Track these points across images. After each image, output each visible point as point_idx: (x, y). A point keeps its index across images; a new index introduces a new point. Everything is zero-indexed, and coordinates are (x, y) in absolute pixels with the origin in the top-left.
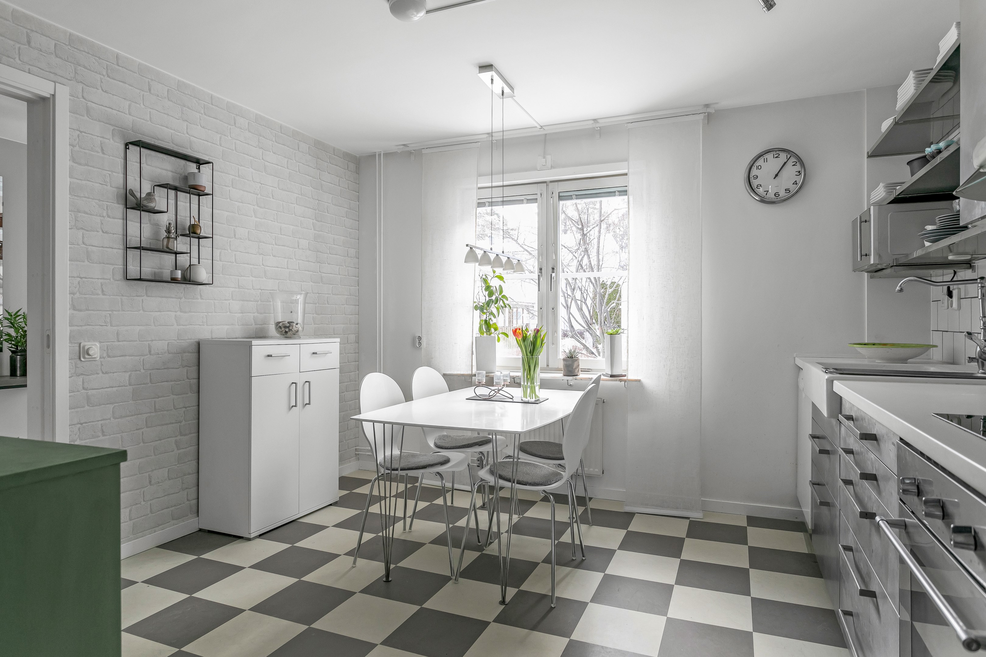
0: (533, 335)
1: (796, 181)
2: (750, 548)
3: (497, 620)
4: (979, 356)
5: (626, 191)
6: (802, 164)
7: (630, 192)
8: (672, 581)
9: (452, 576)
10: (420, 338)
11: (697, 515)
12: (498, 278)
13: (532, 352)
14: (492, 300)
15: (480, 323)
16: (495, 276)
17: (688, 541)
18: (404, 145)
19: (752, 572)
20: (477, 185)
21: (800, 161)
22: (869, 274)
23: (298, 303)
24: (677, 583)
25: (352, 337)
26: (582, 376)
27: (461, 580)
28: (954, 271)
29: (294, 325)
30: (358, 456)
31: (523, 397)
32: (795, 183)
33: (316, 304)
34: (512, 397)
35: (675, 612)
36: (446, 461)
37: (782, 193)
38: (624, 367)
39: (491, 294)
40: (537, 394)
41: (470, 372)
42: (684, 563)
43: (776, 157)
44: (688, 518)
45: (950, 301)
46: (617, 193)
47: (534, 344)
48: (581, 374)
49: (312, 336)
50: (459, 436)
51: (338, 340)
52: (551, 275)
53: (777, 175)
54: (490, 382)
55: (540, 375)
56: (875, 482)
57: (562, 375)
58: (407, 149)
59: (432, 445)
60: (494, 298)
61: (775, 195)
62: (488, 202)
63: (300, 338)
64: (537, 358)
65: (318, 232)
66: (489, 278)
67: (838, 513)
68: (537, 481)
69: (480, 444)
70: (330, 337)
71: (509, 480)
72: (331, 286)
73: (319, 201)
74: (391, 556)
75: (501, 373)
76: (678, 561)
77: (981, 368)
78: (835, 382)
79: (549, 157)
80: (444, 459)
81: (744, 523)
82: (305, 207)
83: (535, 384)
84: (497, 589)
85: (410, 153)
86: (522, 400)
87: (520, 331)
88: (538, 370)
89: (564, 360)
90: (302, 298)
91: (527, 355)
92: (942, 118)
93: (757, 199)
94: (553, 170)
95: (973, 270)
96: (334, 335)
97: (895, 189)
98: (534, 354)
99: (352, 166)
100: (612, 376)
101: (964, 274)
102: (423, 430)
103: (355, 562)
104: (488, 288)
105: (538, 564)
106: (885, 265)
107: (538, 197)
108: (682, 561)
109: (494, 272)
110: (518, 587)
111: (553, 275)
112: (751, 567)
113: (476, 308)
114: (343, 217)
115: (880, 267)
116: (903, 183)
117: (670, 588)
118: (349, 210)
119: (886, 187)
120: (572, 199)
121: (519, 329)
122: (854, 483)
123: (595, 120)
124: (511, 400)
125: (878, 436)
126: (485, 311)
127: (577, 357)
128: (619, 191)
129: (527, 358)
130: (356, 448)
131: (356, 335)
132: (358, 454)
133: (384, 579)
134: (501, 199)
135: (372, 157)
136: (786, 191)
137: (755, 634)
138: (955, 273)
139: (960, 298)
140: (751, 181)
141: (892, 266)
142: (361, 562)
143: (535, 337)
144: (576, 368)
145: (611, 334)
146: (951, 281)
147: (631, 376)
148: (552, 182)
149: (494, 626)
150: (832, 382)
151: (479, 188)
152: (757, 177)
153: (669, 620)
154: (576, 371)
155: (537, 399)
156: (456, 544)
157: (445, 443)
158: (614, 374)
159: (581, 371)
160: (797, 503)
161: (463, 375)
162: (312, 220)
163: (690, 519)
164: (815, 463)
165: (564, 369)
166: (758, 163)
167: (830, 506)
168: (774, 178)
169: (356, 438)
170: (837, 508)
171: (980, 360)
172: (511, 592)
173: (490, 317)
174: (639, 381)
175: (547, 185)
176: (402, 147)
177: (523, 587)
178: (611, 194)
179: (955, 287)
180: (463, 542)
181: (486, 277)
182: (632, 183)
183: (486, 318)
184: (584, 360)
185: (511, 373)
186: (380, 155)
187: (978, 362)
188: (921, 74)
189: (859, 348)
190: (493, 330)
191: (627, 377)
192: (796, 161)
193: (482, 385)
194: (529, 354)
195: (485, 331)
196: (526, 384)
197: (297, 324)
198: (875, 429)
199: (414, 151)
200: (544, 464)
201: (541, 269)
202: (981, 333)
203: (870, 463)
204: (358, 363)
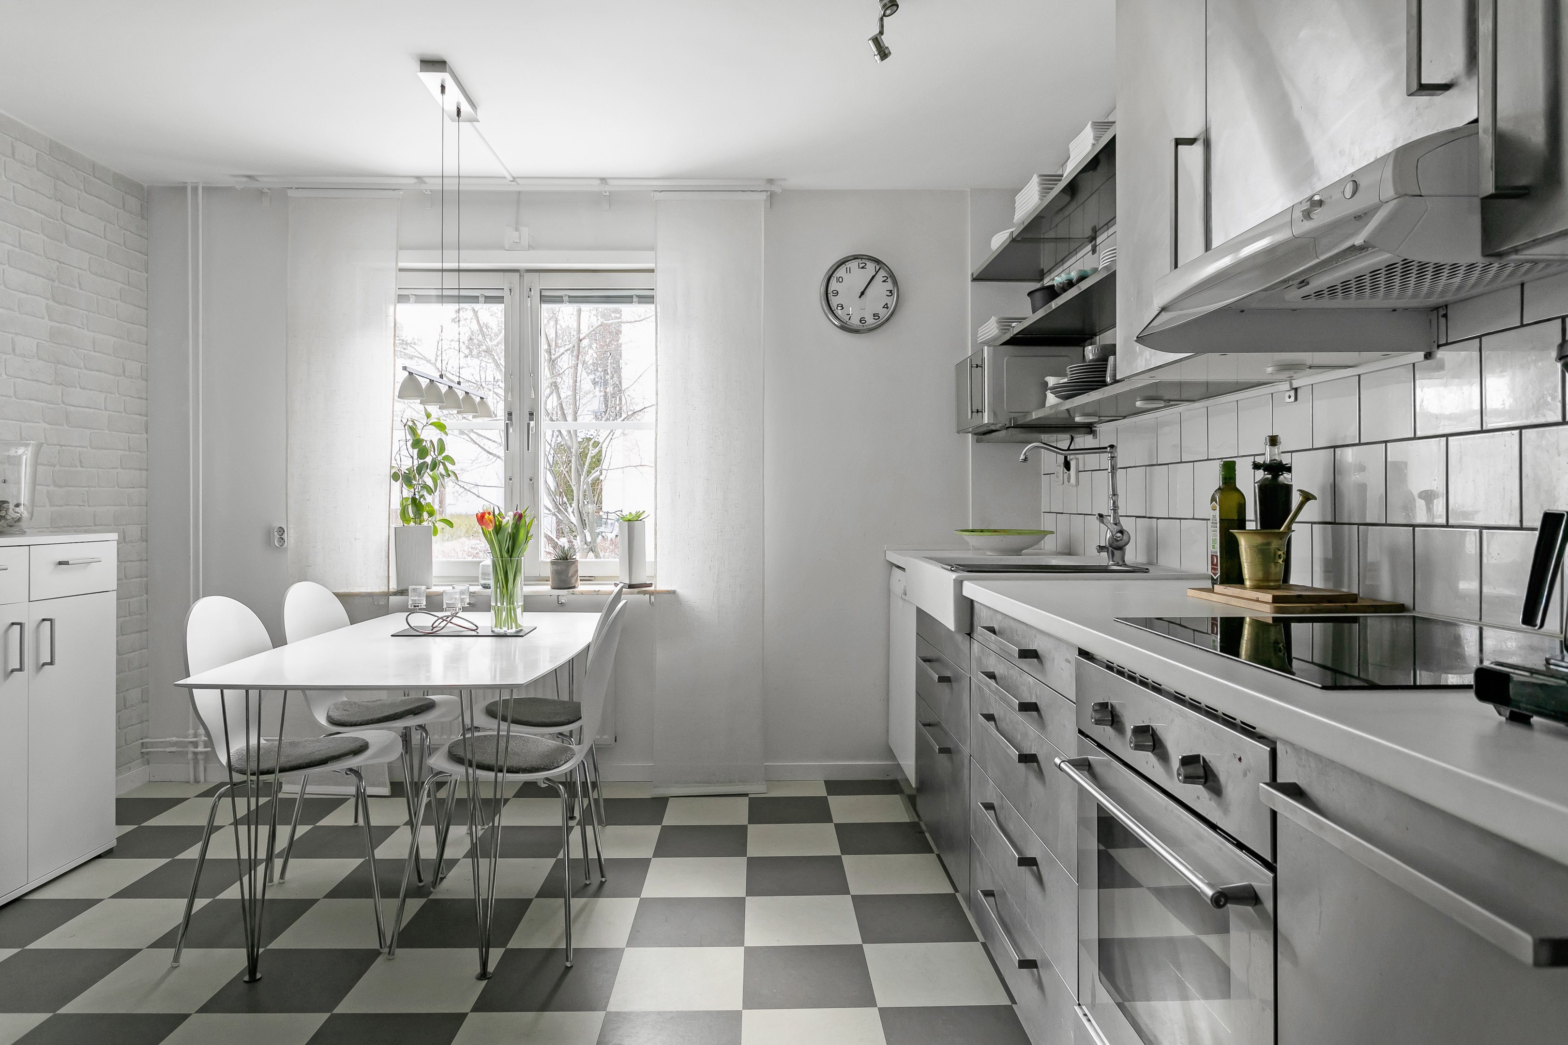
0: (513, 524)
1: (887, 304)
2: (838, 827)
3: (479, 1007)
4: (1109, 544)
5: (652, 297)
6: (895, 282)
7: (658, 299)
8: (741, 892)
9: (381, 947)
10: (282, 531)
11: (759, 789)
12: (435, 426)
13: (511, 552)
14: (426, 465)
15: (402, 504)
16: (429, 423)
17: (752, 829)
18: (249, 177)
19: (848, 861)
20: (397, 264)
21: (892, 276)
22: (975, 437)
23: (19, 464)
24: (750, 893)
25: (134, 531)
26: (582, 587)
27: (400, 952)
28: (1072, 436)
29: (11, 506)
30: (146, 757)
31: (494, 626)
32: (886, 306)
33: (54, 466)
34: (476, 628)
35: (754, 937)
36: (361, 748)
37: (870, 321)
38: (649, 572)
39: (423, 453)
40: (519, 622)
41: (384, 589)
42: (753, 863)
43: (862, 268)
44: (746, 795)
45: (1066, 475)
46: (635, 299)
47: (514, 537)
48: (581, 584)
49: (45, 529)
50: (371, 702)
51: (114, 536)
52: (529, 424)
53: (862, 293)
54: (434, 604)
55: (523, 589)
56: (1035, 713)
57: (549, 587)
58: (254, 185)
59: (323, 721)
60: (429, 460)
61: (860, 321)
62: (415, 295)
63: (23, 533)
64: (519, 561)
65: (58, 325)
66: (420, 426)
67: (966, 761)
68: (534, 764)
69: (416, 712)
70: (86, 532)
71: (489, 768)
72: (88, 432)
73: (60, 262)
74: (259, 934)
75: (453, 588)
76: (744, 860)
77: (1111, 560)
78: (965, 583)
79: (525, 230)
80: (358, 744)
81: (823, 792)
82: (28, 272)
83: (515, 603)
84: (472, 954)
85: (261, 193)
86: (493, 631)
87: (491, 516)
88: (520, 579)
89: (553, 563)
90: (29, 454)
91: (502, 557)
92: (1056, 240)
93: (837, 324)
94: (532, 252)
95: (1094, 436)
96: (94, 528)
97: (1010, 326)
98: (514, 555)
99: (133, 203)
100: (631, 586)
101: (1084, 441)
102: (305, 696)
103: (176, 958)
104: (417, 443)
105: (530, 901)
106: (1000, 425)
107: (506, 294)
108: (750, 860)
109: (428, 416)
110: (503, 945)
111: (532, 423)
112: (843, 853)
113: (395, 477)
114: (113, 299)
115: (993, 428)
116: (1024, 319)
117: (738, 904)
118: (127, 287)
119: (999, 322)
120: (562, 302)
121: (489, 513)
122: (996, 717)
123: (603, 180)
124: (475, 633)
125: (1040, 652)
126: (414, 482)
127: (574, 557)
128: (638, 296)
129: (502, 561)
130: (142, 741)
131: (144, 525)
132: (148, 753)
133: (246, 978)
134: (439, 293)
135: (179, 190)
136: (874, 316)
137: (866, 947)
138: (1072, 439)
139: (1078, 471)
140: (829, 299)
141: (1008, 428)
142: (189, 955)
143: (517, 526)
144: (572, 576)
145: (629, 520)
146: (1069, 449)
147: (661, 586)
148: (529, 271)
149: (474, 1020)
150: (962, 582)
151: (401, 270)
152: (838, 293)
153: (749, 951)
154: (573, 581)
155: (519, 629)
156: (390, 892)
157: (348, 715)
158: (633, 583)
159: (580, 580)
160: (890, 754)
161: (371, 595)
162: (45, 300)
163: (750, 796)
164: (922, 696)
165: (553, 578)
166: (839, 273)
167: (951, 753)
168: (860, 297)
169: (142, 722)
170: (965, 753)
171: (1110, 548)
172: (495, 955)
173: (421, 493)
174: (674, 592)
175: (520, 276)
176: (245, 179)
177: (513, 944)
178: (627, 299)
179: (1072, 457)
180: (403, 885)
181: (414, 424)
182: (662, 285)
183: (415, 494)
184: (585, 563)
185: (470, 587)
186: (195, 189)
187: (1108, 552)
188: (1049, 180)
189: (968, 537)
190: (425, 515)
191: (655, 587)
192: (887, 275)
193: (419, 609)
194: (505, 555)
195: (412, 516)
196: (499, 604)
197: (17, 505)
198: (1036, 644)
199: (268, 191)
200: (535, 735)
201: (510, 414)
202: (1110, 516)
203: (1025, 689)
204: (145, 579)
